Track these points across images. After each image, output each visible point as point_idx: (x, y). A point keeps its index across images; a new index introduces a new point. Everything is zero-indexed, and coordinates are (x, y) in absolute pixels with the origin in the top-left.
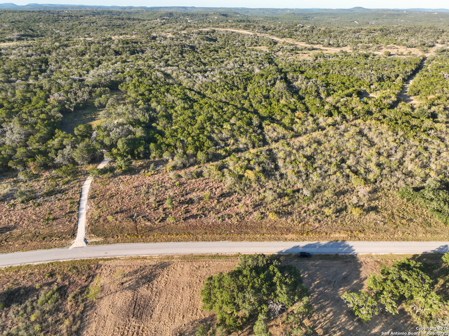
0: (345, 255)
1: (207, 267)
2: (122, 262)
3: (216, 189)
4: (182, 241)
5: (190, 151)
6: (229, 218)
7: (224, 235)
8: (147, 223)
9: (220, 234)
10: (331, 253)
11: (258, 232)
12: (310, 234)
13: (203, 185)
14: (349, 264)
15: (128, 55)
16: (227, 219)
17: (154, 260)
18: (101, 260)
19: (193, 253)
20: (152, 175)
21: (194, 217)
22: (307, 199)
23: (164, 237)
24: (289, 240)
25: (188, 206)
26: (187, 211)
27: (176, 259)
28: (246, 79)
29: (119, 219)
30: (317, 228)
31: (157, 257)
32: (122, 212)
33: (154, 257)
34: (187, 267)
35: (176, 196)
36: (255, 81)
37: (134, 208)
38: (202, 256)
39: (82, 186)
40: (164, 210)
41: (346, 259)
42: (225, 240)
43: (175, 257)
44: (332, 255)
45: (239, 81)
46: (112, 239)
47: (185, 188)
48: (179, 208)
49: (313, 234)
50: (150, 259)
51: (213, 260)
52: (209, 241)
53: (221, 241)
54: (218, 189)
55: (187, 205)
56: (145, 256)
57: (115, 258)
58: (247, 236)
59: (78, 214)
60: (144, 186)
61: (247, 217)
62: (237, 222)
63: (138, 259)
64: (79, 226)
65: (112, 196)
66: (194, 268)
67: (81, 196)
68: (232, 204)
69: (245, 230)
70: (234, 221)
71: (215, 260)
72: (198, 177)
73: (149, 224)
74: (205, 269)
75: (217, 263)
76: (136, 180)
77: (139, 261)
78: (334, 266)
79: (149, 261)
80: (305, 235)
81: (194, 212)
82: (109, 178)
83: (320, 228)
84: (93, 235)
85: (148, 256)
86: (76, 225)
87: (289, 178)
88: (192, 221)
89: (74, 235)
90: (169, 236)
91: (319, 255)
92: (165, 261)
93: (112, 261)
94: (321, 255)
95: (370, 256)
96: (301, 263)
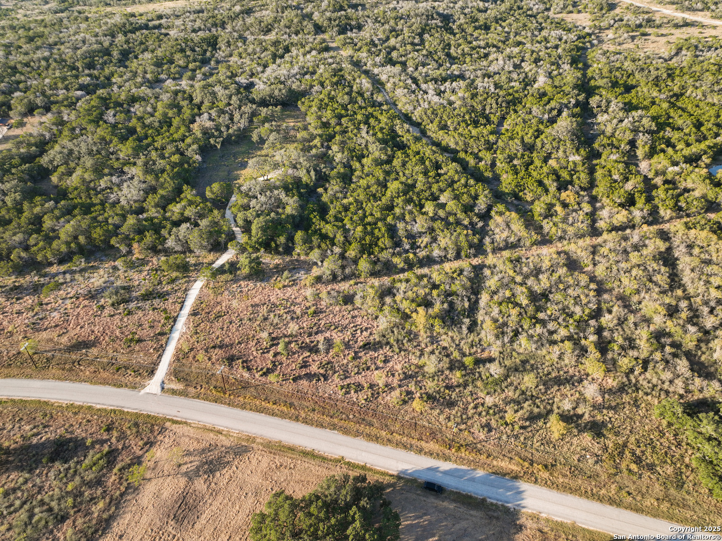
0: (496, 505)
1: (290, 468)
2: (192, 430)
3: (362, 332)
4: (277, 415)
5: (351, 253)
6: (356, 392)
7: (336, 420)
8: (244, 374)
9: (331, 417)
10: (477, 494)
11: (386, 426)
12: (463, 450)
13: (347, 321)
14: (494, 521)
15: (334, 34)
16: (352, 392)
17: (230, 438)
18: (169, 420)
19: (282, 439)
20: (284, 286)
21: (309, 376)
22: (492, 382)
23: (258, 402)
24: (425, 453)
25: (309, 356)
26: (305, 365)
27: (258, 444)
28: (508, 103)
29: (214, 358)
30: (480, 442)
31: (235, 435)
32: (221, 347)
33: (231, 434)
34: (265, 461)
35: (301, 334)
36: (524, 107)
37: (240, 343)
38: (291, 449)
39: (189, 290)
40: (276, 355)
41: (494, 511)
42: (334, 429)
43: (258, 440)
44: (476, 498)
45: (494, 106)
46: (194, 390)
47: (319, 320)
48: (296, 355)
49: (467, 453)
50: (225, 435)
51: (304, 459)
52: (312, 425)
53: (328, 430)
54: (365, 333)
55: (309, 354)
56: (223, 428)
57: (186, 423)
58: (368, 430)
59: (168, 338)
60: (265, 307)
61: (384, 395)
62: (363, 402)
63: (212, 430)
64: (163, 359)
65: (218, 317)
66: (274, 466)
67: (181, 309)
68: (373, 367)
69: (370, 419)
70: (362, 397)
71: (306, 460)
72: (346, 304)
73: (246, 375)
74: (286, 471)
75: (307, 465)
76: (259, 292)
77: (212, 435)
78: (468, 519)
79: (224, 438)
80: (454, 450)
81: (314, 368)
82: (227, 281)
83: (483, 443)
84: (173, 379)
85: (226, 429)
86: (160, 356)
87: (483, 334)
88: (304, 383)
89: (152, 371)
90: (263, 403)
91: (456, 492)
92: (244, 444)
93: (181, 426)
94: (459, 493)
95: (535, 518)
96: (422, 498)
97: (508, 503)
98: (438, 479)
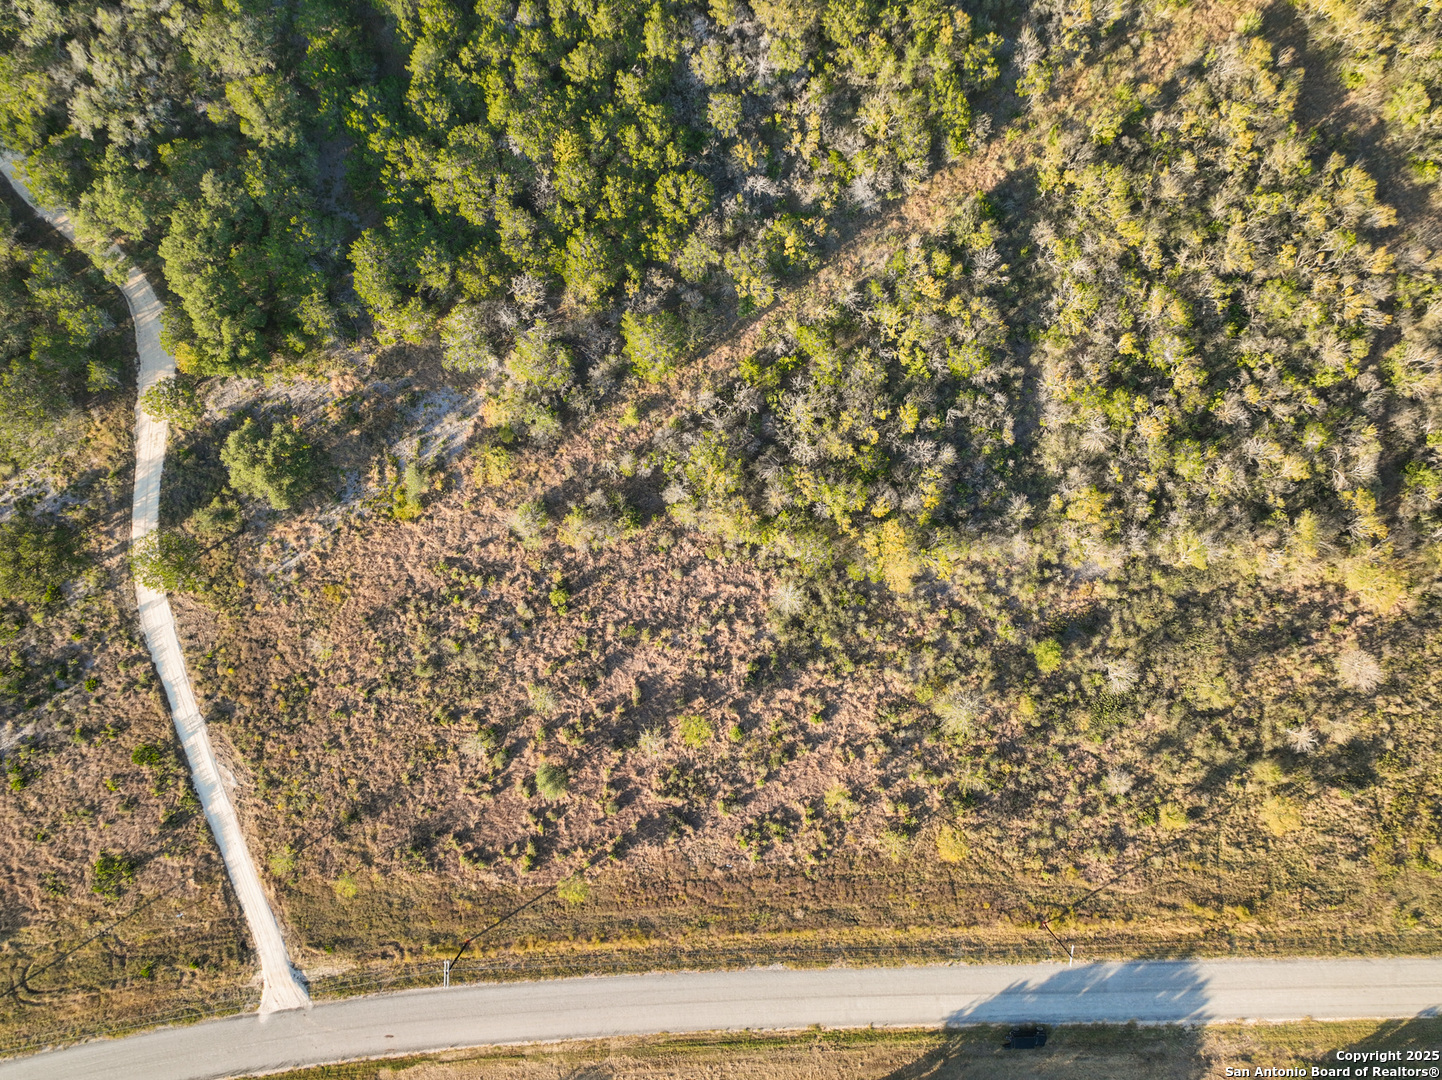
0: (1156, 1029)
2: (450, 1071)
3: (730, 623)
4: (624, 969)
6: (785, 837)
8: (484, 877)
9: (753, 930)
10: (1114, 1018)
11: (887, 912)
12: (1070, 920)
13: (675, 595)
14: (1158, 1066)
16: (776, 840)
17: (550, 1060)
18: (382, 1064)
19: (667, 1026)
21: (652, 828)
23: (562, 947)
24: (991, 954)
25: (623, 760)
26: (624, 794)
27: (620, 1052)
29: (376, 852)
31: (556, 1049)
32: (372, 809)
33: (547, 1050)
38: (697, 1042)
39: (136, 617)
41: (1154, 1043)
42: (772, 960)
43: (614, 1045)
44: (1115, 1027)
46: (386, 965)
48: (588, 769)
49: (1080, 923)
50: (535, 1058)
51: (735, 1056)
52: (717, 966)
53: (757, 968)
55: (618, 753)
56: (519, 1044)
57: (425, 1058)
58: (849, 936)
59: (208, 827)
62: (813, 861)
64: (242, 898)
65: (296, 700)
67: (166, 704)
69: (844, 905)
71: (742, 1057)
73: (490, 877)
75: (748, 1068)
76: (357, 552)
79: (535, 1065)
81: (652, 798)
83: (1112, 887)
84: (313, 949)
85: (526, 1043)
86: (229, 894)
88: (648, 852)
89: (243, 945)
90: (576, 945)
91: (1074, 1028)
92: (587, 1063)
93: (418, 1067)
94: (1079, 1026)
95: (1233, 1032)
96: (1008, 1062)
97: (1177, 1017)
98: (1033, 1010)
